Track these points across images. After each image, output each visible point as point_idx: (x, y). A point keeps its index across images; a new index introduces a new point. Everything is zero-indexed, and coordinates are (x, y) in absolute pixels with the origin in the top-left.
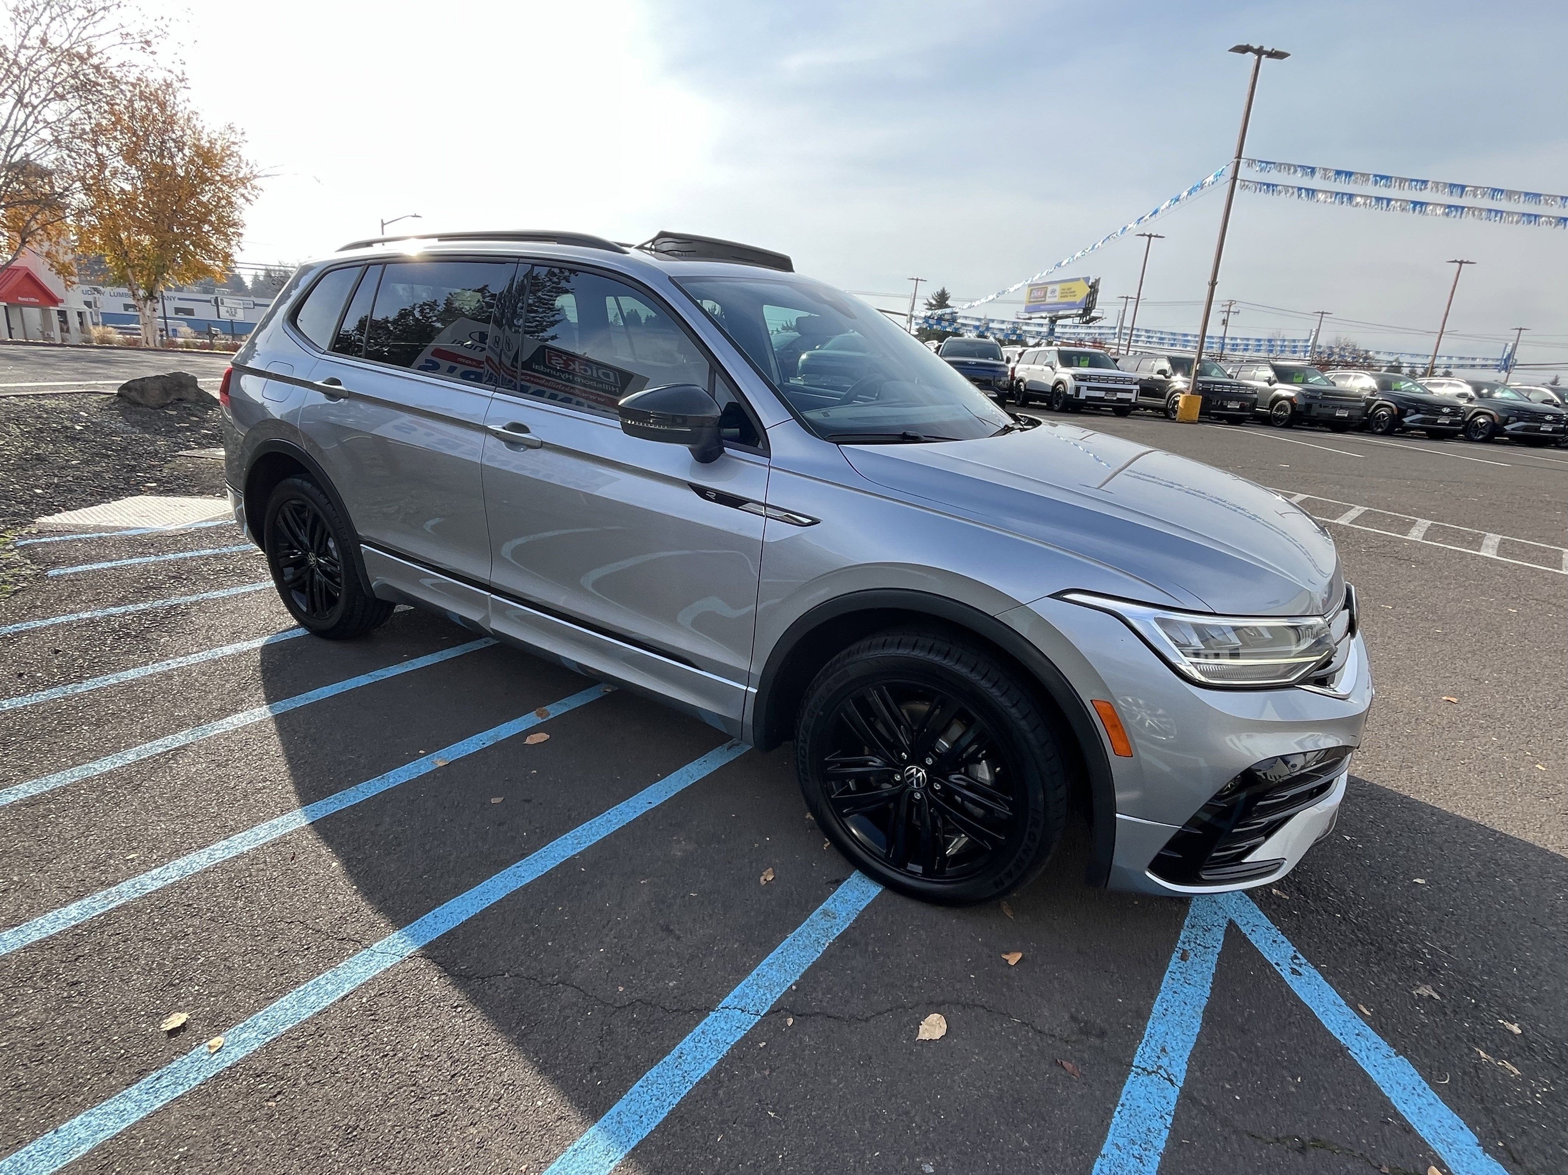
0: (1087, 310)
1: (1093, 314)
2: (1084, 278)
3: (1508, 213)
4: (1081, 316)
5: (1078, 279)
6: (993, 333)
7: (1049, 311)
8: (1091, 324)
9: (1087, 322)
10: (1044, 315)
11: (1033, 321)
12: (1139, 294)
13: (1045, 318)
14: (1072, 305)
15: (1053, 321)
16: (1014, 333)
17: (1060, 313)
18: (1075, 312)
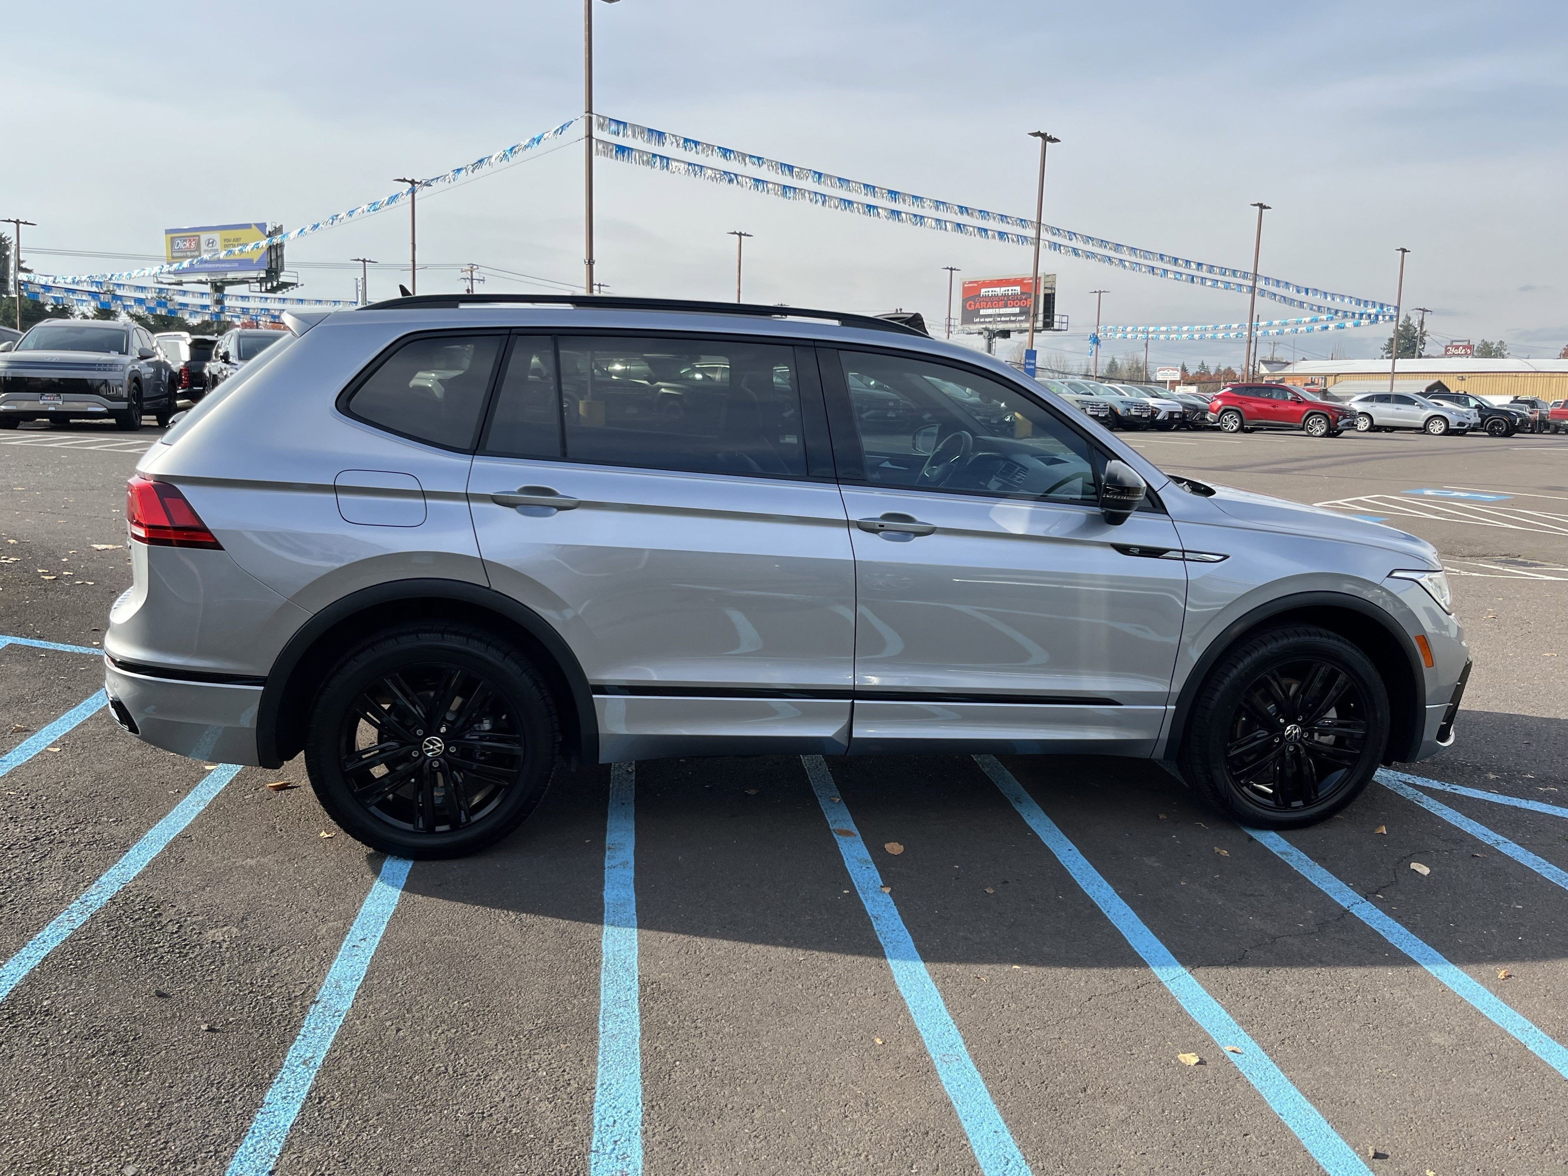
0: (273, 272)
1: (283, 279)
2: (257, 225)
3: (829, 197)
4: (261, 281)
5: (247, 226)
6: (125, 307)
7: (210, 272)
8: (279, 294)
9: (273, 290)
10: (203, 277)
11: (185, 287)
12: (414, 261)
13: (206, 283)
14: (246, 264)
15: (218, 288)
16: (161, 304)
17: (230, 276)
18: (254, 274)
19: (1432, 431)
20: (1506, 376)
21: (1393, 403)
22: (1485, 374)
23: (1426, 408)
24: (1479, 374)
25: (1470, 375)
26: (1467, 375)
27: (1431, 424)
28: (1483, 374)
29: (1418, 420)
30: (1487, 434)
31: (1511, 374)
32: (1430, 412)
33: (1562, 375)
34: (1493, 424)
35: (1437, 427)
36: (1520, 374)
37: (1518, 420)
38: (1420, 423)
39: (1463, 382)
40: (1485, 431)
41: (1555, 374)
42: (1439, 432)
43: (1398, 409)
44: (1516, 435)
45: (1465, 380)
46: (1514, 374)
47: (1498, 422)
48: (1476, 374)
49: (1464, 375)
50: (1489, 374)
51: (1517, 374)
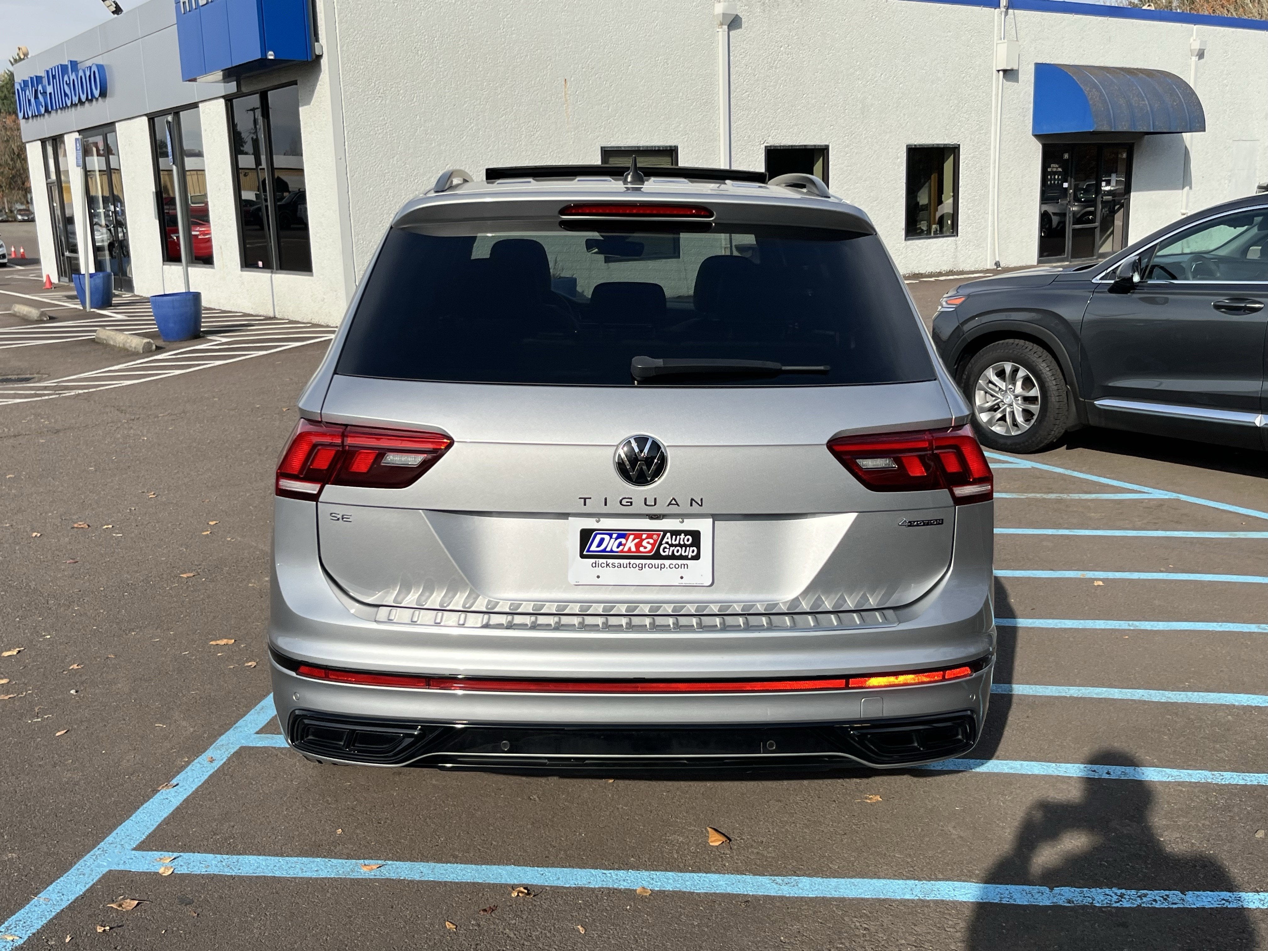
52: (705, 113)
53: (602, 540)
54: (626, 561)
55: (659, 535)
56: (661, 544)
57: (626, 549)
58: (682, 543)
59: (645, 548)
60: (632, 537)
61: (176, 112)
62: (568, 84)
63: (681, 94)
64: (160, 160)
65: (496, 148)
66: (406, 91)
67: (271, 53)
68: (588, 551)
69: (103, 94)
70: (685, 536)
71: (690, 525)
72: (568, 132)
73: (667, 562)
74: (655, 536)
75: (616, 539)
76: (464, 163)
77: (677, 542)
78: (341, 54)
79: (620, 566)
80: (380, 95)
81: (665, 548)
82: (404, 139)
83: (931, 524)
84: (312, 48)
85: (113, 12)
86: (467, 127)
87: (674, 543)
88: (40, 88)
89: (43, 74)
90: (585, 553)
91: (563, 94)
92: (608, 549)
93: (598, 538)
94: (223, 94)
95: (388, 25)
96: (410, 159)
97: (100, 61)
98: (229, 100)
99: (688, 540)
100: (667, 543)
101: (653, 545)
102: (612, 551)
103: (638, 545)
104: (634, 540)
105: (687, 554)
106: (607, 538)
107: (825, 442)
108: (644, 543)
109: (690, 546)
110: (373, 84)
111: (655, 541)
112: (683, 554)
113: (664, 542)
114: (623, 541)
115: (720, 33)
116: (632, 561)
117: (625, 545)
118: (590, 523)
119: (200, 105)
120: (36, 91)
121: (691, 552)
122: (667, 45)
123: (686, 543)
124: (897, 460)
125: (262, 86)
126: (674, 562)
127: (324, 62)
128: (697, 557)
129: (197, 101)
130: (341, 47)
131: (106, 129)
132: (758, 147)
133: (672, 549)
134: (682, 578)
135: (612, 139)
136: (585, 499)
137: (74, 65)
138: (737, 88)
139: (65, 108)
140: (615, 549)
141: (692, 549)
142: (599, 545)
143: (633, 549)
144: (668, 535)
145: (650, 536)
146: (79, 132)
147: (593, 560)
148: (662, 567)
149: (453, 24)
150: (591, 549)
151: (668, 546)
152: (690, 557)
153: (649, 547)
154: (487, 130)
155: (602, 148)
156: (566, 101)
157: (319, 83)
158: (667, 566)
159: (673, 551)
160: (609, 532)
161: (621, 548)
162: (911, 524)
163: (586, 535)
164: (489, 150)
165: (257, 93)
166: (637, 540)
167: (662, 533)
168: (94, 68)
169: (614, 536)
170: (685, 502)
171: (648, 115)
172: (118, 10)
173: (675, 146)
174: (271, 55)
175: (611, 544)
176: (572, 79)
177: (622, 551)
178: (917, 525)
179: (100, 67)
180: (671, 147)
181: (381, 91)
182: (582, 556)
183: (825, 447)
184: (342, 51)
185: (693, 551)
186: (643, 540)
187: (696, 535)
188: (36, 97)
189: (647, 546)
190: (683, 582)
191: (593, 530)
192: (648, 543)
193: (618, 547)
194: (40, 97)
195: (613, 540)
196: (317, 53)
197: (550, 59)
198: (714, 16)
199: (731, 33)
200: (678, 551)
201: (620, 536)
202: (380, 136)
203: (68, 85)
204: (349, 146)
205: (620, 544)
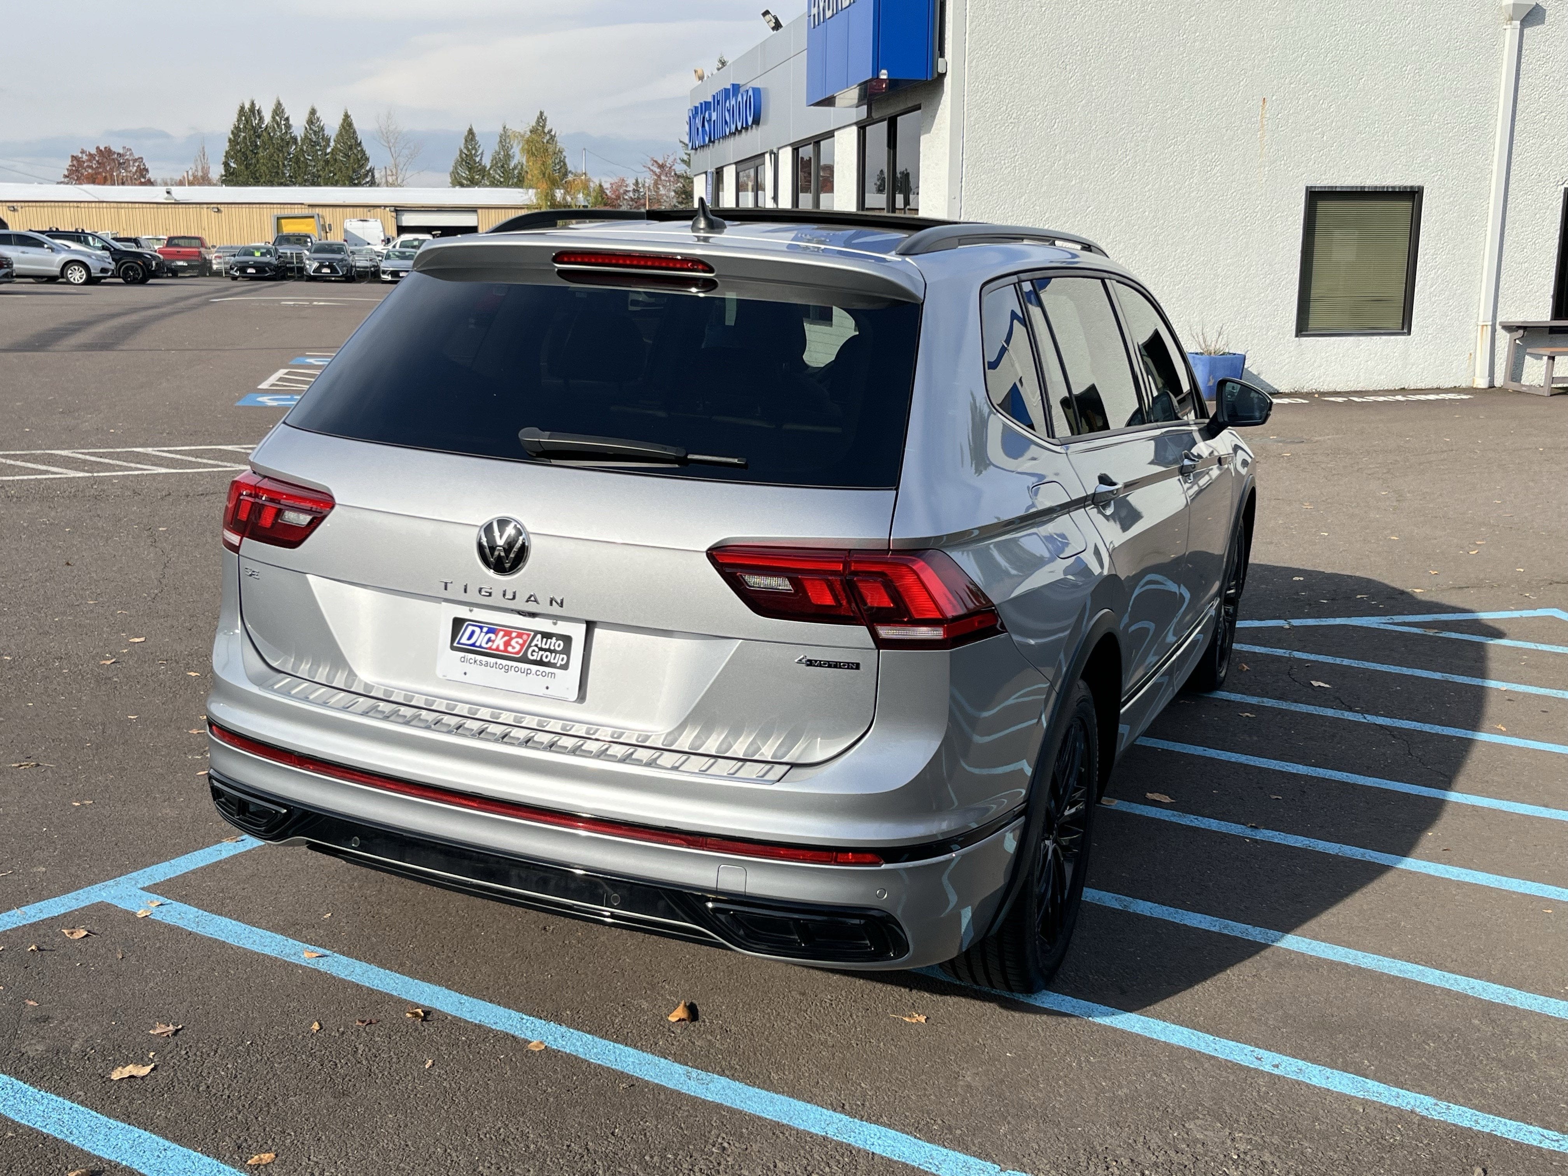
19: (72, 280)
20: (66, 207)
21: (16, 244)
22: (41, 204)
23: (58, 252)
24: (34, 204)
25: (23, 204)
26: (19, 204)
27: (70, 272)
28: (38, 204)
29: (52, 266)
30: (121, 280)
31: (71, 204)
32: (64, 257)
33: (130, 205)
34: (127, 269)
35: (77, 275)
36: (82, 205)
37: (154, 263)
38: (56, 270)
39: (16, 213)
40: (119, 277)
41: (123, 205)
42: (81, 281)
43: (23, 252)
44: (151, 281)
45: (17, 211)
46: (75, 204)
47: (133, 267)
48: (30, 204)
49: (15, 204)
50: (45, 204)
51: (79, 204)
52: (1471, 142)
53: (473, 632)
54: (492, 660)
55: (529, 635)
56: (529, 646)
57: (494, 647)
58: (552, 648)
59: (514, 648)
60: (501, 633)
61: (816, 141)
62: (1267, 105)
63: (1436, 116)
64: (801, 195)
65: (1157, 186)
66: (1046, 115)
67: (884, 71)
68: (459, 643)
69: (757, 121)
70: (557, 640)
71: (562, 628)
72: (1260, 167)
73: (534, 668)
74: (525, 637)
75: (487, 633)
76: (1112, 205)
77: (547, 647)
78: (969, 71)
79: (487, 664)
80: (1012, 120)
81: (534, 651)
82: (1037, 174)
83: (840, 668)
84: (935, 65)
85: (773, 29)
86: (1121, 160)
87: (544, 646)
88: (707, 116)
89: (710, 99)
90: (455, 644)
91: (1259, 118)
92: (478, 644)
93: (470, 629)
94: (855, 121)
95: (1032, 34)
96: (1041, 200)
97: (756, 84)
98: (862, 128)
99: (559, 646)
100: (536, 646)
101: (522, 646)
102: (480, 647)
103: (507, 644)
104: (504, 636)
105: (555, 661)
106: (477, 630)
107: (705, 549)
108: (513, 643)
109: (560, 652)
110: (1005, 107)
111: (525, 642)
112: (552, 661)
113: (533, 644)
114: (493, 636)
115: (1508, 32)
116: (499, 661)
117: (493, 641)
118: (462, 612)
119: (836, 133)
120: (704, 118)
121: (560, 659)
122: (1422, 50)
123: (557, 649)
124: (792, 581)
125: (890, 111)
126: (542, 668)
127: (948, 81)
128: (565, 667)
129: (832, 128)
130: (970, 62)
131: (758, 161)
132: (1553, 190)
133: (541, 653)
134: (547, 688)
135: (1323, 177)
136: (446, 583)
137: (736, 88)
138: (1527, 107)
139: (725, 137)
140: (484, 645)
141: (562, 656)
142: (469, 638)
143: (502, 647)
144: (539, 636)
145: (519, 636)
146: (736, 163)
147: (462, 654)
148: (528, 673)
149: (1116, 30)
150: (462, 641)
151: (537, 650)
152: (558, 665)
153: (518, 647)
154: (1147, 164)
155: (1307, 188)
156: (1263, 126)
157: (941, 106)
158: (534, 672)
159: (542, 656)
160: (480, 625)
161: (490, 644)
162: (810, 663)
163: (458, 623)
164: (1147, 189)
165: (884, 120)
166: (506, 638)
167: (532, 634)
168: (751, 93)
169: (485, 630)
170: (544, 600)
171: (1382, 145)
172: (777, 26)
173: (1419, 187)
174: (884, 74)
175: (481, 639)
176: (1274, 98)
177: (490, 648)
178: (820, 666)
179: (756, 91)
180: (1412, 187)
181: (1014, 116)
182: (453, 648)
183: (705, 554)
184: (970, 67)
185: (562, 660)
186: (511, 639)
187: (567, 640)
188: (703, 126)
189: (516, 646)
190: (548, 692)
191: (464, 620)
192: (517, 642)
193: (487, 643)
194: (706, 124)
195: (483, 634)
196: (940, 71)
197: (1246, 73)
198: (1501, 8)
199: (1526, 31)
200: (547, 657)
201: (490, 631)
202: (1006, 172)
203: (729, 111)
204: (968, 183)
205: (489, 640)
